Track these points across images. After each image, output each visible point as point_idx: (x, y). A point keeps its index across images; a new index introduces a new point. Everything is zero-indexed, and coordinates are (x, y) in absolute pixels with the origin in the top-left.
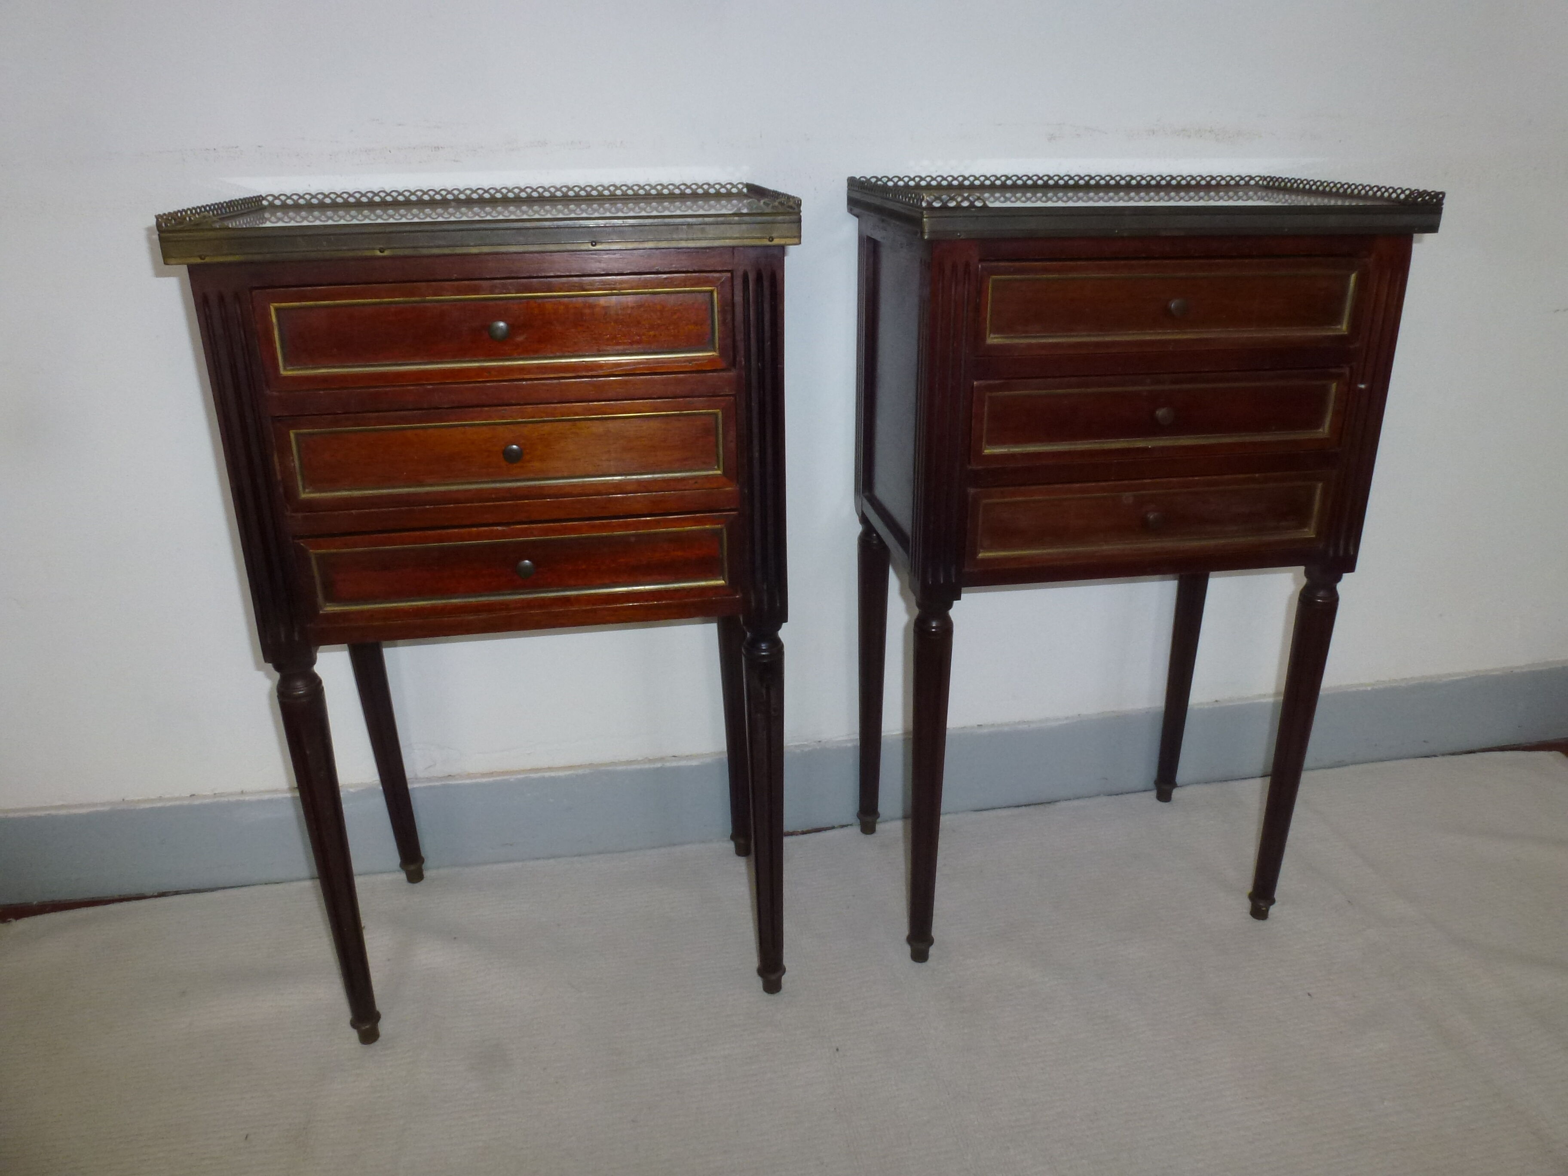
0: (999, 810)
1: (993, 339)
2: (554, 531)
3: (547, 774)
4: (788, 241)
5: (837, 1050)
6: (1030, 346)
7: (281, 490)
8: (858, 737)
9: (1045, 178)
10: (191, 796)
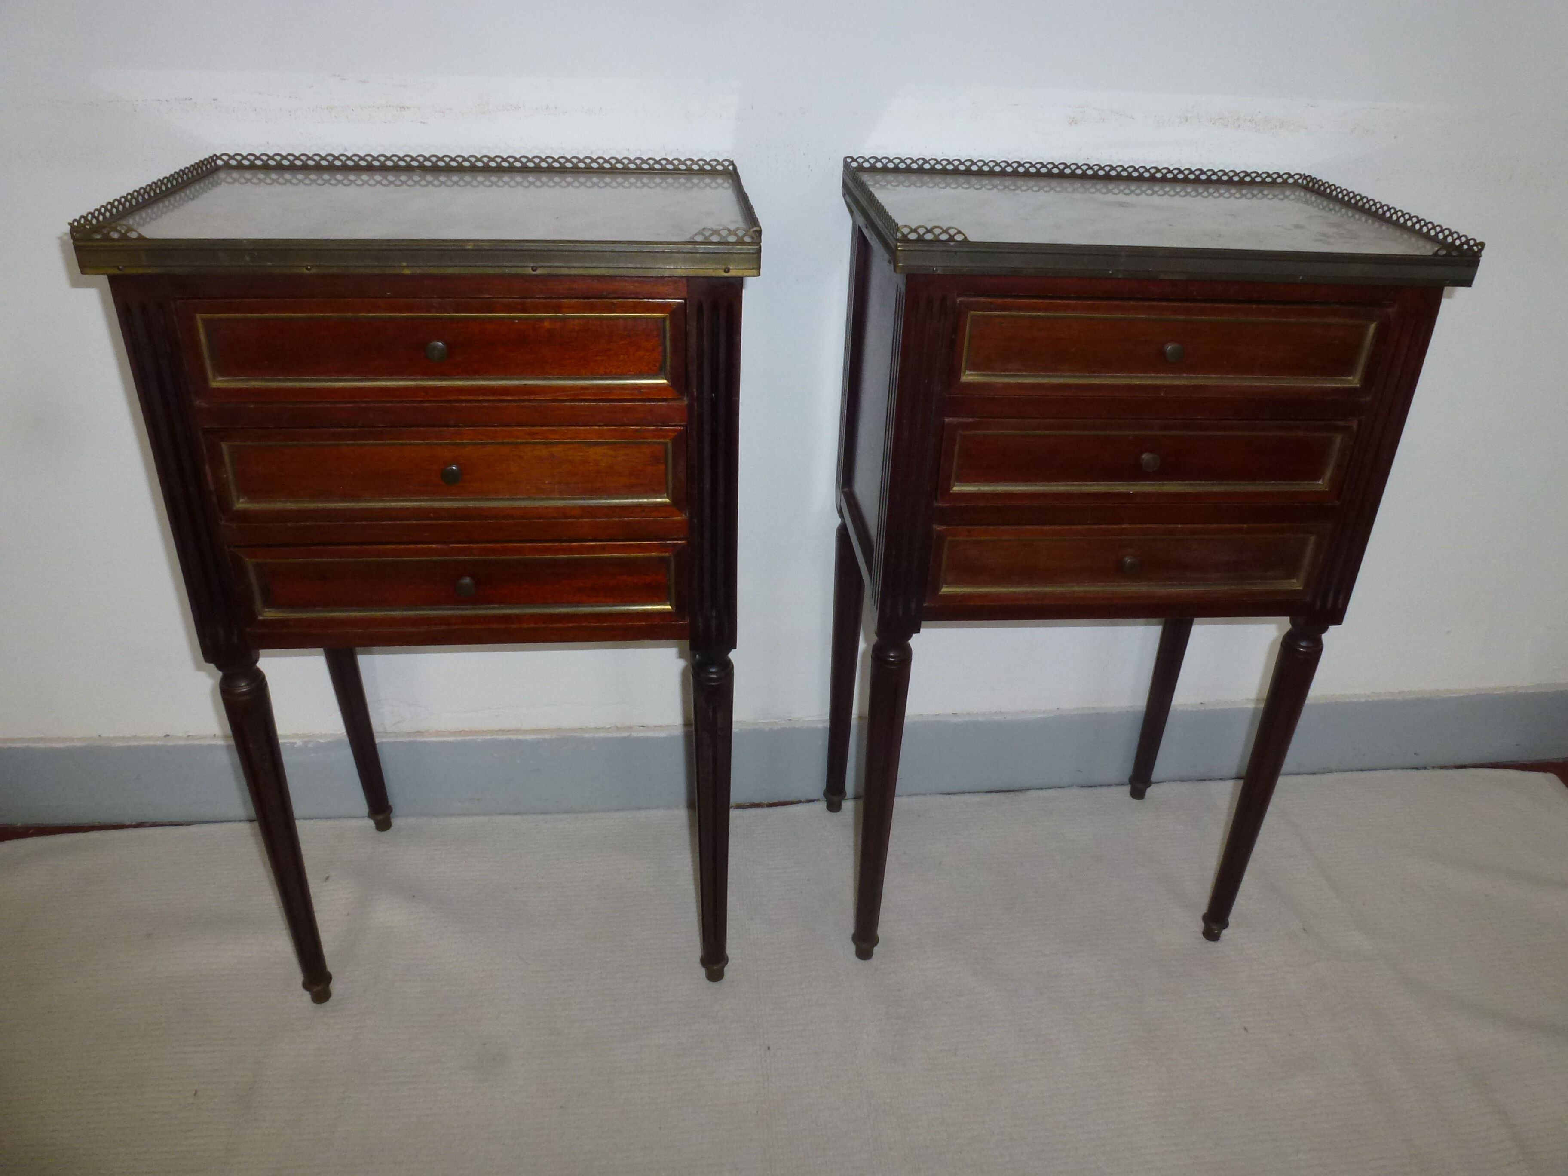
0: (968, 794)
1: (969, 377)
2: (493, 551)
3: (514, 737)
4: (746, 273)
5: (769, 1048)
6: (1007, 386)
7: (215, 499)
8: (828, 718)
9: (1061, 167)
10: (165, 736)
